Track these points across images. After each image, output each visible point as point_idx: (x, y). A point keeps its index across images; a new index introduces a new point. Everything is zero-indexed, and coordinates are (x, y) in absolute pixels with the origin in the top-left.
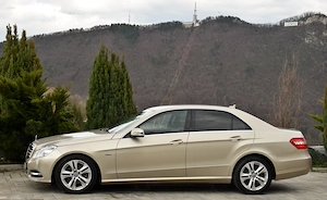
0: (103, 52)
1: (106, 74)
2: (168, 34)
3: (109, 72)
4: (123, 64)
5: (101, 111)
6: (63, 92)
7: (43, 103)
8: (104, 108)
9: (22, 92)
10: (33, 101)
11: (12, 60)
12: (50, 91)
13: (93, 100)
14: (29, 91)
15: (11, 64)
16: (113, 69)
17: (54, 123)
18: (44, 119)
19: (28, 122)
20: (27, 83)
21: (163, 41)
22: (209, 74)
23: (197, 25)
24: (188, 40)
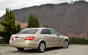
1: (32, 20)
2: (64, 6)
4: (37, 17)
6: (19, 25)
9: (9, 25)
10: (12, 28)
11: (7, 17)
12: (16, 25)
14: (11, 25)
15: (7, 18)
18: (15, 32)
19: (11, 33)
20: (10, 23)
21: (62, 8)
22: (76, 19)
23: (73, 3)
24: (70, 8)
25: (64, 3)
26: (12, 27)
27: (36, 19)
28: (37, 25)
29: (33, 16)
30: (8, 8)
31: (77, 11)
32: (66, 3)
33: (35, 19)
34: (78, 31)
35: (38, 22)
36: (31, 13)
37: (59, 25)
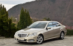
0: (22, 9)
3: (24, 14)
4: (28, 12)
5: (22, 23)
6: (11, 19)
7: (6, 22)
8: (23, 23)
9: (1, 20)
16: (25, 13)
20: (2, 18)
21: (62, 2)
24: (70, 1)
26: (4, 22)
28: (28, 19)
29: (24, 11)
30: (1, 4)
33: (26, 14)
35: (29, 16)
37: (60, 17)
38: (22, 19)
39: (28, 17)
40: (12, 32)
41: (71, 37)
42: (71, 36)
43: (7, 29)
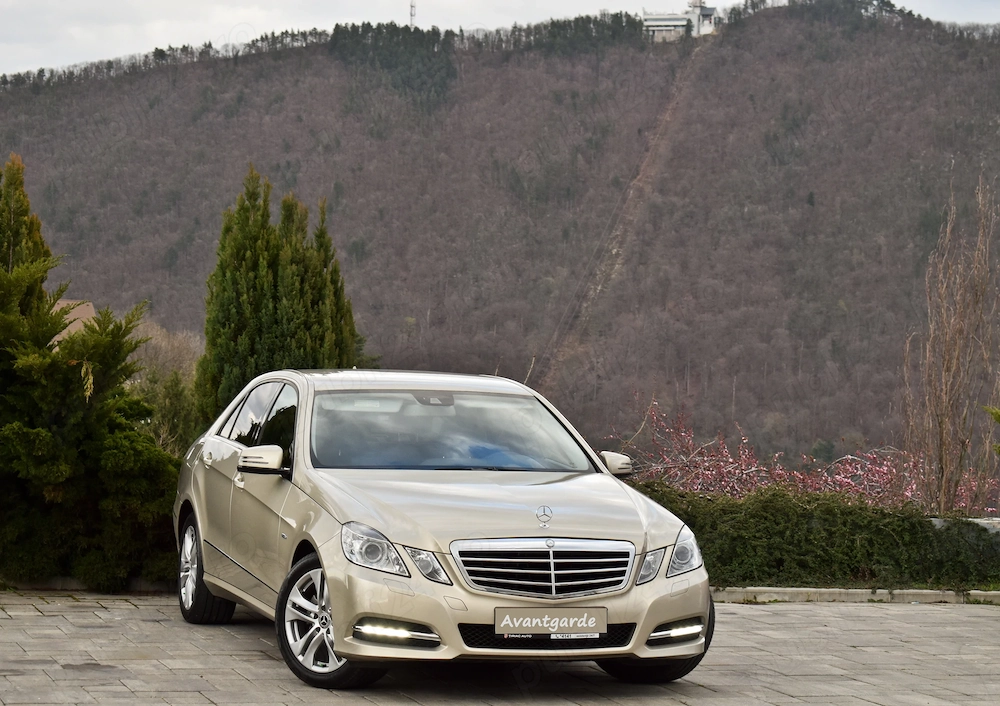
1: (263, 270)
2: (581, 69)
3: (273, 264)
4: (321, 235)
6: (119, 333)
7: (52, 369)
13: (221, 360)
14: (8, 328)
16: (286, 253)
17: (89, 436)
18: (58, 421)
22: (757, 244)
23: (707, 29)
24: (666, 96)
25: (583, 23)
27: (313, 253)
28: (330, 337)
29: (276, 220)
31: (769, 140)
32: (623, 29)
34: (771, 420)
35: (337, 294)
36: (254, 180)
37: (511, 325)
38: (244, 340)
39: (328, 306)
40: (107, 504)
41: (893, 599)
42: (902, 600)
43: (54, 459)
